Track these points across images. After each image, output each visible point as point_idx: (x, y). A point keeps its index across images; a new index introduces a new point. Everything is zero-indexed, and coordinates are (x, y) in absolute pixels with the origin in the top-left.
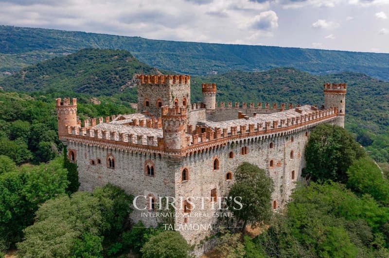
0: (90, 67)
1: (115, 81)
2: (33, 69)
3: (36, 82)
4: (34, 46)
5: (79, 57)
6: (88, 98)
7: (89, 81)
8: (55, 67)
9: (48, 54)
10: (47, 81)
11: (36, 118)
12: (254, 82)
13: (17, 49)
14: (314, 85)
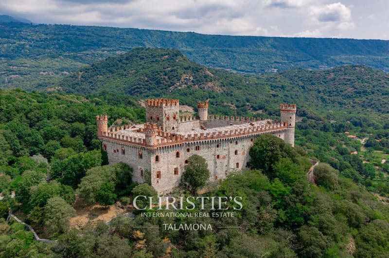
0: (141, 67)
1: (164, 81)
2: (89, 70)
3: (91, 82)
4: (89, 45)
5: (131, 57)
6: (136, 101)
7: (140, 82)
8: (108, 67)
9: (103, 53)
10: (100, 81)
11: (89, 121)
12: (314, 82)
13: (73, 48)
14: (386, 86)
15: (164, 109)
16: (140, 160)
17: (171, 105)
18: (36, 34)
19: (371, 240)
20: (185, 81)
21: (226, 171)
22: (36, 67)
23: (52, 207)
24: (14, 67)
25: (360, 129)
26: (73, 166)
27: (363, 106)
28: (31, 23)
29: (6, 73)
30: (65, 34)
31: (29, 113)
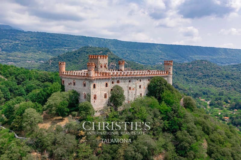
2: (56, 59)
3: (57, 67)
4: (57, 45)
5: (81, 52)
8: (68, 58)
9: (65, 50)
12: (182, 69)
13: (47, 46)
14: (218, 72)
15: (99, 60)
16: (84, 87)
17: (103, 58)
18: (26, 37)
19: (216, 141)
20: (112, 67)
21: (135, 98)
22: (24, 57)
23: (28, 114)
24: (11, 57)
25: (206, 96)
26: (43, 93)
27: (207, 83)
28: (23, 31)
29: (6, 61)
30: (43, 38)
31: (18, 75)
